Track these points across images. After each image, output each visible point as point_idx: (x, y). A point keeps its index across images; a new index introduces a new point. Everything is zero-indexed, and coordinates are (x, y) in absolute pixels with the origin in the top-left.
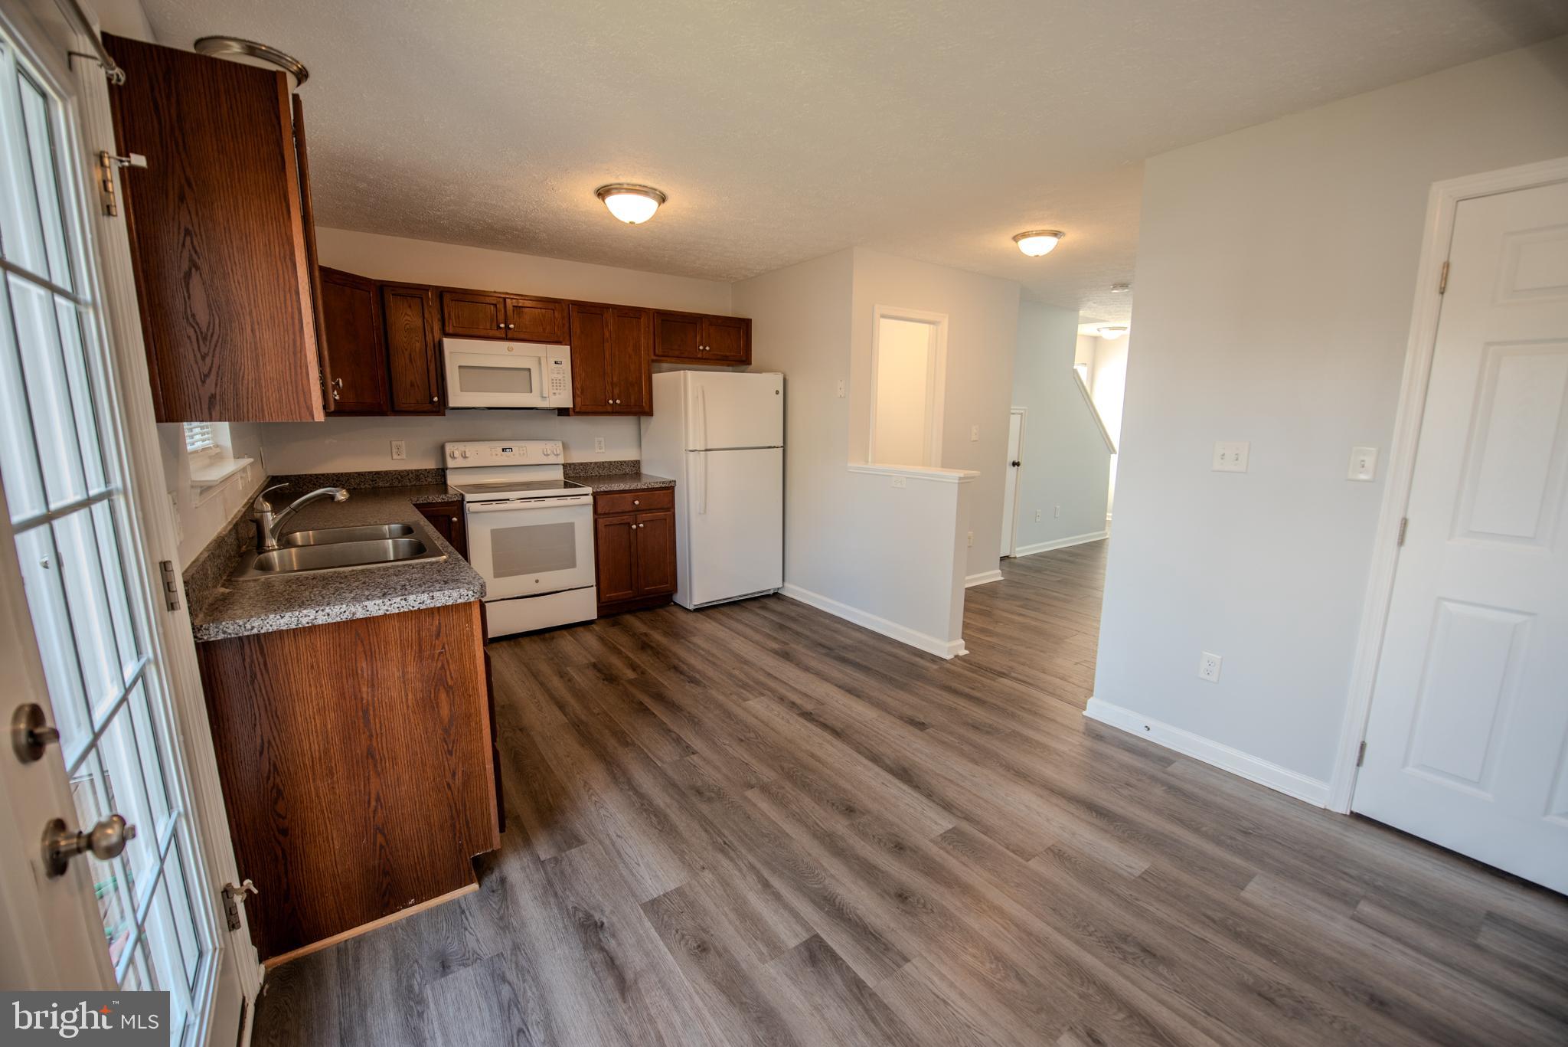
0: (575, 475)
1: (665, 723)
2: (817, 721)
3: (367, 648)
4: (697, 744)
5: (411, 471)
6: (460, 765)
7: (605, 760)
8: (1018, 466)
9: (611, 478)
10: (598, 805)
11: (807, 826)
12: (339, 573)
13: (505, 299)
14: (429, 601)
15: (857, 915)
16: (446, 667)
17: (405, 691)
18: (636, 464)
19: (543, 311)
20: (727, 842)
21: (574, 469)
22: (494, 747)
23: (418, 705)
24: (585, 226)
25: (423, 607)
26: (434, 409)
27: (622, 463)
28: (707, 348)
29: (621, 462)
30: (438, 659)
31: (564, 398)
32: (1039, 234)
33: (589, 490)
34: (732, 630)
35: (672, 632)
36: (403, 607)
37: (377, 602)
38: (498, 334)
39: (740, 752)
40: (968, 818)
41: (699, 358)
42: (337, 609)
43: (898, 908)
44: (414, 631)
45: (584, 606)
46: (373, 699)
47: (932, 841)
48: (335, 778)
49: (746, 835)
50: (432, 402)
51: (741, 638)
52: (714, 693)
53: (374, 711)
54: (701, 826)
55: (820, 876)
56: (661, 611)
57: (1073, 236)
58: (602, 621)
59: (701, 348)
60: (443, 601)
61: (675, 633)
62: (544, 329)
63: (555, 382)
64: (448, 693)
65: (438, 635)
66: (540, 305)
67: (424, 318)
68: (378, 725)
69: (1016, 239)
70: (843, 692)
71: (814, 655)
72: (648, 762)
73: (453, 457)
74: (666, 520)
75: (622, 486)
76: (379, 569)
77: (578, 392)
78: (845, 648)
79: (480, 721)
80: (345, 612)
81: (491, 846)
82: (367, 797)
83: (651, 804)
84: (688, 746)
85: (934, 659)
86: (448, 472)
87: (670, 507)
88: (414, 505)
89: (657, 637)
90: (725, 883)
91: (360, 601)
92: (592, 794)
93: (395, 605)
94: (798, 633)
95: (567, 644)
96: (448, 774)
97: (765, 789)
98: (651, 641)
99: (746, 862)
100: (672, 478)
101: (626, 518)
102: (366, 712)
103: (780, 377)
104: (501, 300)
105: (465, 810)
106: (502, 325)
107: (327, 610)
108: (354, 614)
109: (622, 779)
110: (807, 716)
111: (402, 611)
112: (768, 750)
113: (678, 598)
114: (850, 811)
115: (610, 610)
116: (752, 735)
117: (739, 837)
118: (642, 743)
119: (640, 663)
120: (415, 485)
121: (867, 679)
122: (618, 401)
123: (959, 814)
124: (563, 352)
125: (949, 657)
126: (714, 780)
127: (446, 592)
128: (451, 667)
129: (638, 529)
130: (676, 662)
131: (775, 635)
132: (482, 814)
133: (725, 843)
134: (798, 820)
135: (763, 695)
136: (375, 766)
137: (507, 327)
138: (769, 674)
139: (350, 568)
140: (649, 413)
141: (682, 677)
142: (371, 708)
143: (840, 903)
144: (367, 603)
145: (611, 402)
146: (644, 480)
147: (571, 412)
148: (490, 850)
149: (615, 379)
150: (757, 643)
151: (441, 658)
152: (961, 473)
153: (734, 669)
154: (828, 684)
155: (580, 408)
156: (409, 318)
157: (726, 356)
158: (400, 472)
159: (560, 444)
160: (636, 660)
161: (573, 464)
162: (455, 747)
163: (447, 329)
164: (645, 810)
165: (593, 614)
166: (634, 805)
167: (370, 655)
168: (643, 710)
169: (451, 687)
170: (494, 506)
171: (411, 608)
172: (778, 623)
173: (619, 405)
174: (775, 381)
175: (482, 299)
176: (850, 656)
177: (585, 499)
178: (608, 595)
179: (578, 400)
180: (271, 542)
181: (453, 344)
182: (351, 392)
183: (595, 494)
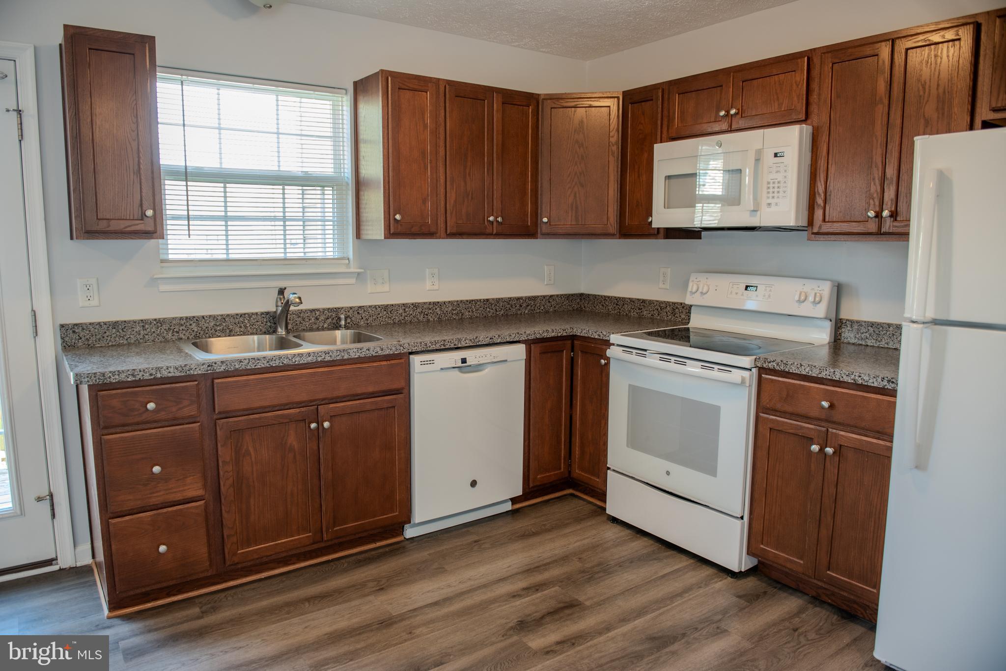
13: (731, 75)
19: (782, 76)
21: (858, 331)
31: (781, 211)
38: (721, 126)
50: (648, 222)
58: (751, 580)
62: (780, 106)
66: (776, 70)
86: (692, 309)
101: (805, 428)
104: (728, 77)
122: (888, 213)
129: (825, 459)
137: (728, 114)
145: (874, 215)
149: (889, 171)
155: (821, 226)
159: (825, 285)
173: (892, 219)
175: (707, 83)
177: (736, 375)
178: (762, 546)
179: (819, 213)
180: (279, 330)
181: (661, 150)
182: (570, 214)
183: (762, 370)
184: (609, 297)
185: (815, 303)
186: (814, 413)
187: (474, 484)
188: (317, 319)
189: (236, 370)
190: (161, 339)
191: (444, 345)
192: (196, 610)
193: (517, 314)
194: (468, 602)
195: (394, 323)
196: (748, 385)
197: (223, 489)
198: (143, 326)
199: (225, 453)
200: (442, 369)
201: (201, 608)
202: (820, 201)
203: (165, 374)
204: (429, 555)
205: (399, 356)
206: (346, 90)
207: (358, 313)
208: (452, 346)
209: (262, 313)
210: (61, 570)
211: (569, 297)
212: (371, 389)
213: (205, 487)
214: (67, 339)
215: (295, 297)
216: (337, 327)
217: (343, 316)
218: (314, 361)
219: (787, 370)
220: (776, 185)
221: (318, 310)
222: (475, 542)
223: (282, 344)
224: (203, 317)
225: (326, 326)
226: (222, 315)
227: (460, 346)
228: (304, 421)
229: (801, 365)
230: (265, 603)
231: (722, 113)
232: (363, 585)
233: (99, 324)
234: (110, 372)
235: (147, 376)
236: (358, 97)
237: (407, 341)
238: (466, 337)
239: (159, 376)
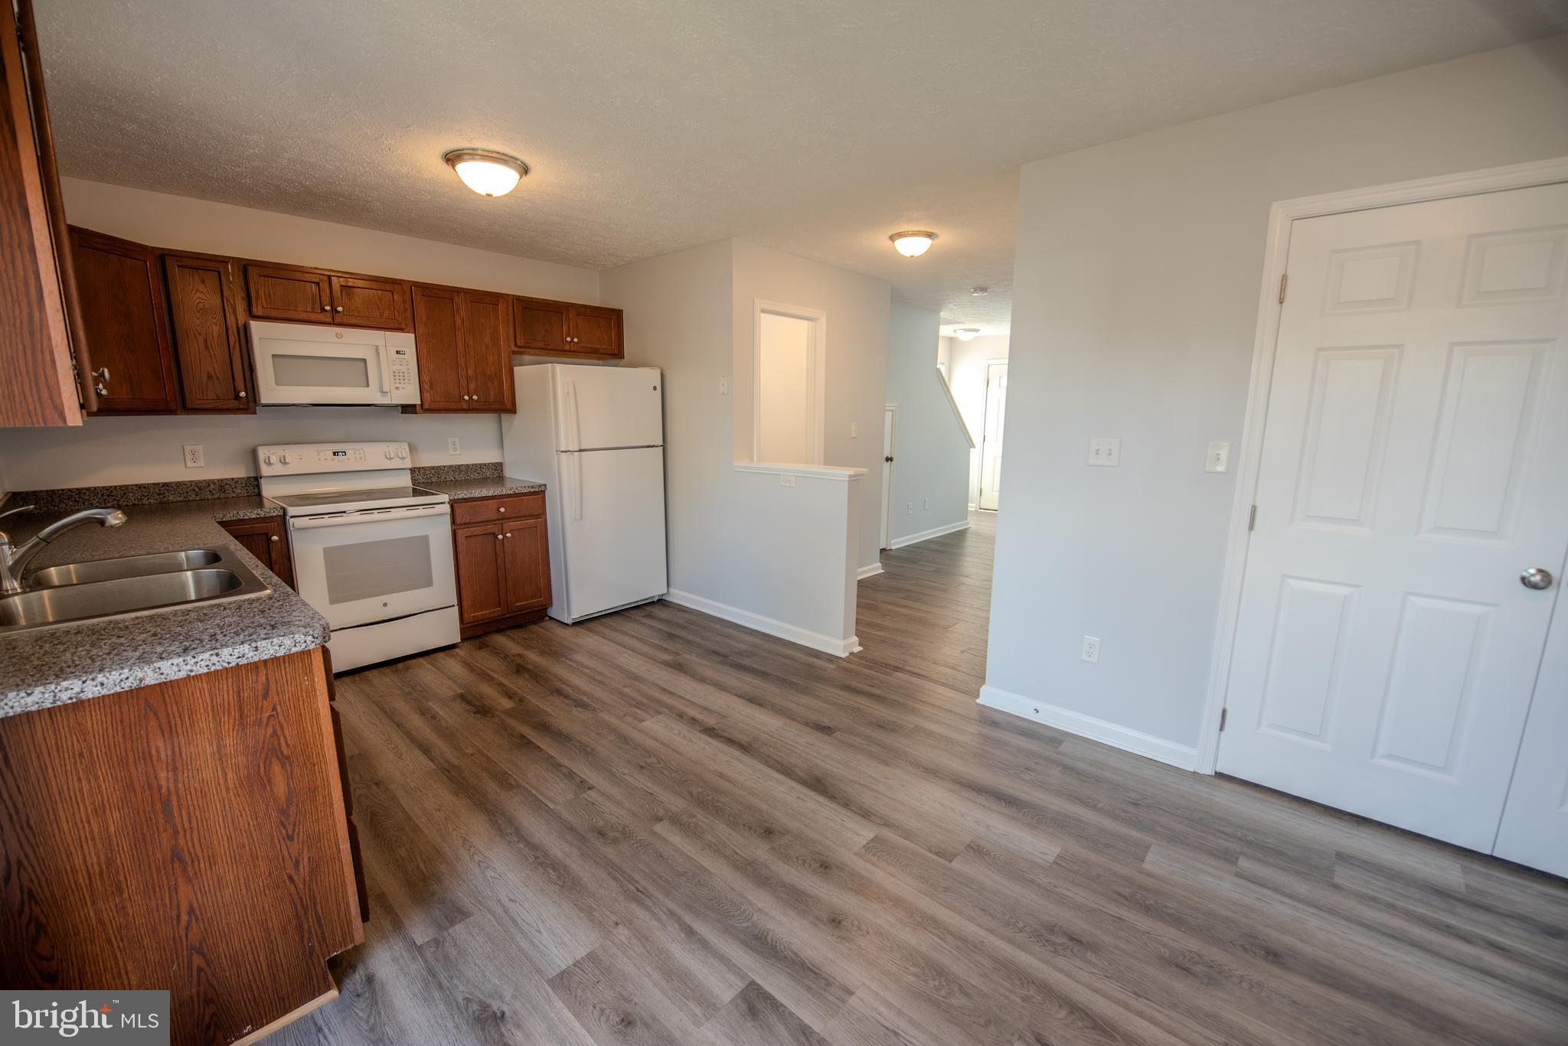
0: (425, 481)
1: (552, 757)
2: (721, 737)
3: (164, 721)
4: (593, 777)
5: (213, 482)
6: (305, 852)
7: (486, 809)
8: (891, 461)
9: (468, 483)
10: (482, 865)
11: (726, 857)
12: (117, 622)
13: (329, 277)
14: (251, 654)
15: (793, 952)
16: (279, 732)
17: (223, 770)
18: (498, 467)
19: (380, 292)
20: (640, 888)
21: (424, 473)
22: (349, 821)
23: (241, 785)
24: (429, 197)
25: (243, 661)
26: (241, 407)
27: (481, 466)
28: (576, 340)
29: (480, 464)
30: (267, 724)
31: (410, 394)
32: (914, 234)
33: (445, 498)
34: (618, 644)
35: (550, 650)
36: (214, 664)
37: (176, 661)
38: (322, 317)
39: (642, 781)
40: (887, 824)
41: (566, 351)
42: (115, 676)
43: (833, 935)
44: (231, 692)
45: (444, 629)
46: (176, 787)
47: (856, 854)
48: (126, 895)
49: (660, 877)
50: (237, 397)
51: (629, 652)
52: (605, 716)
53: (179, 800)
54: (609, 874)
55: (747, 913)
56: (535, 628)
57: (947, 238)
58: (465, 644)
59: (569, 339)
60: (271, 652)
61: (554, 651)
62: (381, 315)
63: (397, 374)
64: (283, 766)
65: (266, 695)
66: (374, 285)
67: (222, 296)
68: (185, 818)
69: (892, 238)
70: (744, 702)
71: (708, 664)
72: (538, 805)
73: (269, 463)
74: (536, 527)
75: (485, 492)
76: (175, 614)
77: (427, 387)
78: (740, 653)
79: (330, 794)
80: (127, 678)
81: (352, 941)
82: (175, 913)
83: (546, 855)
84: (583, 781)
85: (831, 658)
86: (263, 482)
87: (541, 513)
88: (219, 523)
89: (533, 657)
90: (643, 937)
91: (150, 662)
92: (474, 853)
93: (202, 662)
94: (689, 642)
95: (425, 674)
96: (289, 864)
97: (675, 820)
98: (527, 663)
99: (665, 909)
100: (541, 482)
101: (491, 528)
102: (166, 804)
103: (657, 373)
104: (326, 278)
105: (315, 904)
106: (328, 308)
107: (100, 678)
108: (141, 680)
109: (509, 830)
110: (710, 731)
111: (212, 669)
112: (673, 776)
113: (554, 612)
114: (768, 833)
115: (475, 632)
116: (654, 760)
117: (654, 881)
118: (528, 783)
119: (516, 689)
120: (219, 498)
121: (766, 686)
122: (475, 397)
123: (879, 821)
124: (406, 341)
125: (844, 655)
126: (616, 817)
127: (275, 640)
128: (287, 733)
129: (505, 541)
130: (558, 684)
131: (664, 645)
132: (338, 905)
133: (638, 890)
134: (715, 851)
135: (660, 713)
136: (185, 870)
137: (334, 310)
138: (664, 690)
139: (133, 615)
140: (513, 410)
141: (567, 701)
142: (174, 798)
143: (772, 940)
144: (160, 664)
145: (466, 398)
146: (509, 485)
147: (418, 408)
148: (350, 947)
149: (470, 372)
150: (645, 655)
151: (271, 722)
152: (851, 471)
153: (624, 686)
154: (728, 694)
155: (430, 404)
156: (203, 296)
157: (597, 349)
158: (197, 483)
159: (406, 446)
160: (512, 686)
161: (423, 468)
162: (297, 831)
163: (254, 310)
164: (541, 864)
165: (456, 638)
166: (527, 860)
167: (169, 730)
168: (525, 743)
169: (287, 758)
170: (327, 520)
171: (226, 665)
172: (666, 632)
173: (477, 401)
174: (652, 376)
175: (299, 276)
176: (746, 662)
177: (435, 510)
178: (472, 615)
179: (427, 396)
181: (261, 328)
183: (453, 502)
185: (403, 458)
186: (493, 517)
219: (472, 496)
220: (401, 374)
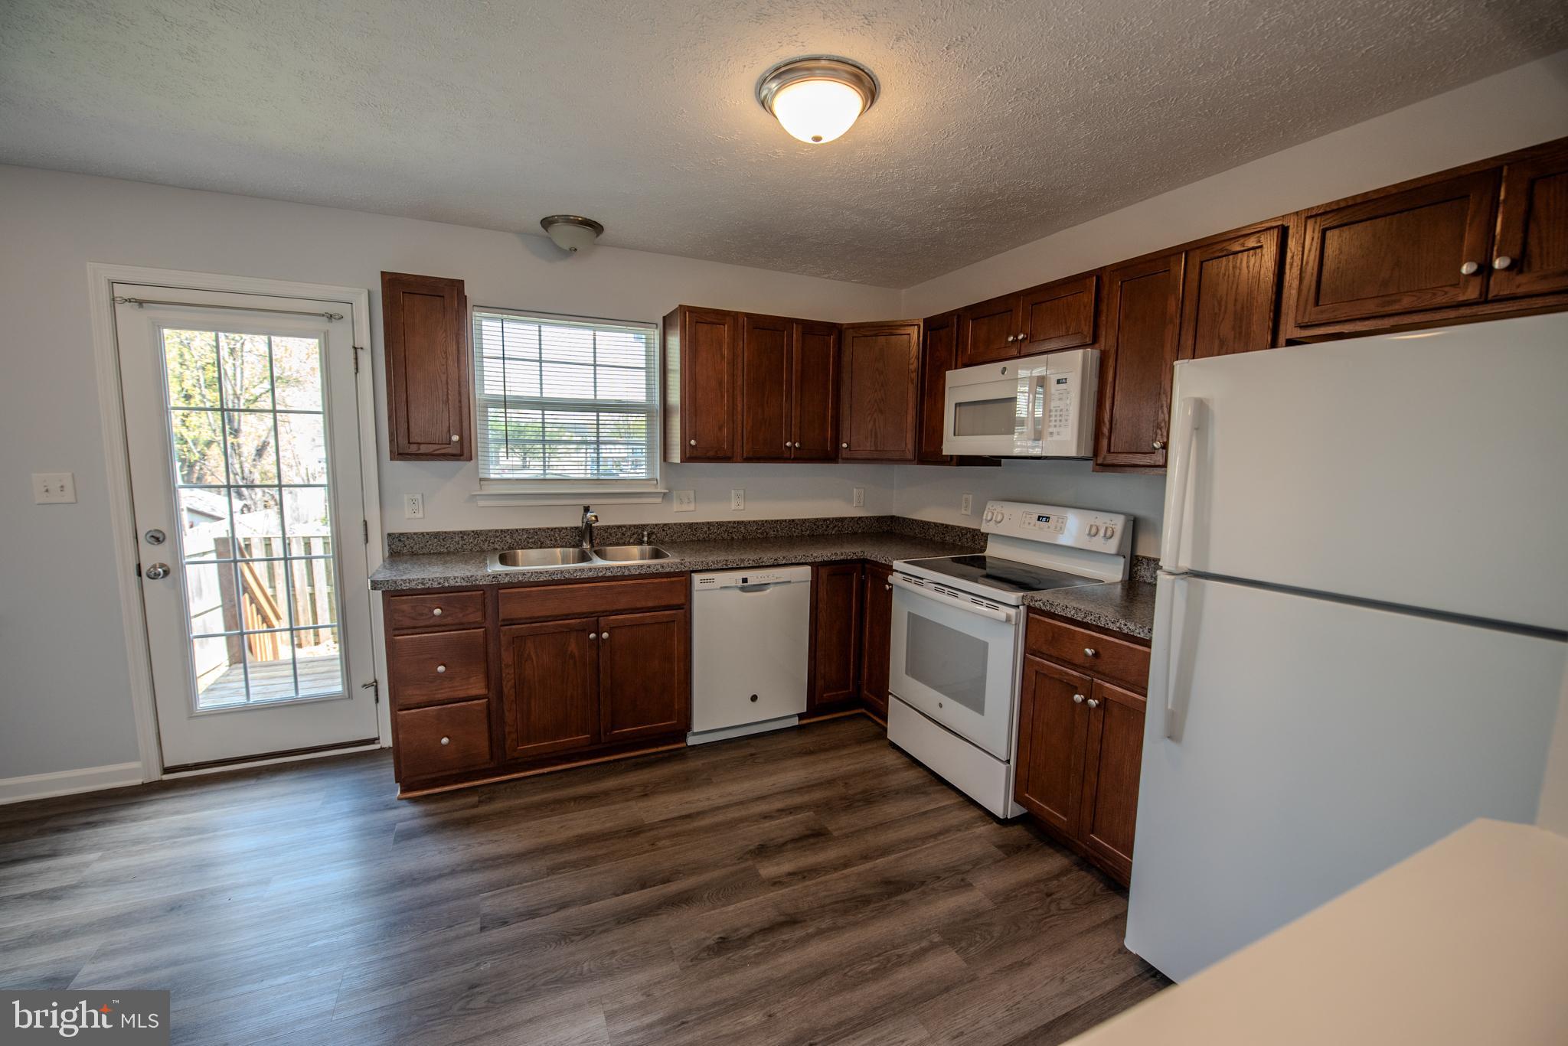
13: (1019, 299)
19: (1070, 298)
21: (1147, 568)
31: (1065, 441)
33: (1015, 599)
38: (1011, 351)
41: (1465, 303)
59: (1470, 268)
62: (1067, 330)
63: (1053, 414)
66: (1064, 292)
67: (950, 349)
73: (987, 520)
77: (1104, 430)
86: (989, 537)
101: (1072, 676)
104: (1017, 302)
137: (1016, 339)
155: (1105, 458)
163: (960, 358)
170: (913, 585)
175: (997, 309)
177: (1003, 612)
178: (1027, 795)
179: (1105, 443)
180: (584, 544)
181: (953, 377)
182: (869, 439)
183: (1030, 609)
184: (916, 520)
185: (1107, 538)
186: (1078, 660)
187: (754, 698)
188: (623, 534)
189: (520, 582)
190: (478, 549)
191: (726, 565)
192: (474, 799)
193: (823, 535)
194: (720, 818)
195: (699, 540)
196: (1014, 623)
197: (505, 690)
198: (462, 537)
199: (507, 657)
200: (721, 588)
201: (480, 797)
202: (1106, 431)
203: (452, 583)
204: (703, 764)
205: (681, 574)
206: (657, 325)
207: (663, 530)
208: (735, 565)
209: (572, 528)
210: (381, 748)
211: (879, 519)
212: (650, 604)
213: (488, 687)
214: (393, 546)
215: (592, 516)
216: (641, 543)
217: (645, 533)
218: (595, 576)
219: (1052, 611)
220: (1058, 413)
221: (624, 526)
222: (752, 755)
223: (584, 557)
224: (517, 530)
225: (631, 541)
226: (534, 529)
227: (742, 566)
228: (586, 631)
229: (1067, 607)
230: (537, 798)
231: (1011, 339)
232: (631, 788)
233: (422, 533)
234: (402, 580)
235: (435, 585)
236: (667, 331)
237: (690, 560)
238: (751, 557)
239: (446, 585)
